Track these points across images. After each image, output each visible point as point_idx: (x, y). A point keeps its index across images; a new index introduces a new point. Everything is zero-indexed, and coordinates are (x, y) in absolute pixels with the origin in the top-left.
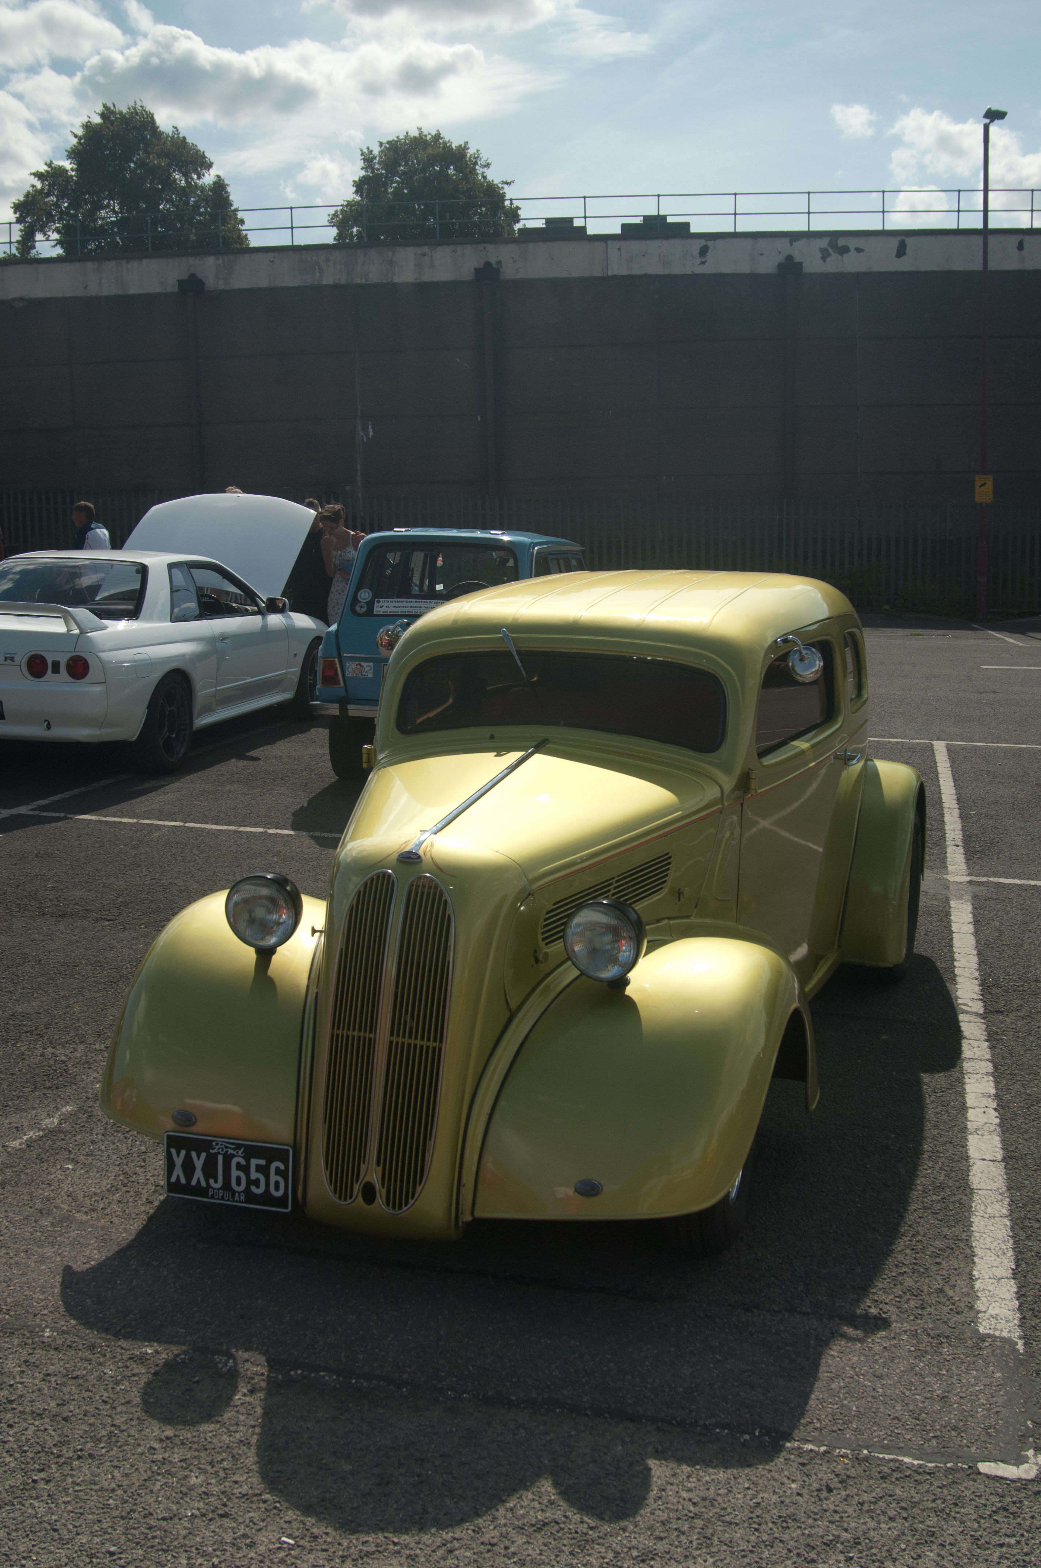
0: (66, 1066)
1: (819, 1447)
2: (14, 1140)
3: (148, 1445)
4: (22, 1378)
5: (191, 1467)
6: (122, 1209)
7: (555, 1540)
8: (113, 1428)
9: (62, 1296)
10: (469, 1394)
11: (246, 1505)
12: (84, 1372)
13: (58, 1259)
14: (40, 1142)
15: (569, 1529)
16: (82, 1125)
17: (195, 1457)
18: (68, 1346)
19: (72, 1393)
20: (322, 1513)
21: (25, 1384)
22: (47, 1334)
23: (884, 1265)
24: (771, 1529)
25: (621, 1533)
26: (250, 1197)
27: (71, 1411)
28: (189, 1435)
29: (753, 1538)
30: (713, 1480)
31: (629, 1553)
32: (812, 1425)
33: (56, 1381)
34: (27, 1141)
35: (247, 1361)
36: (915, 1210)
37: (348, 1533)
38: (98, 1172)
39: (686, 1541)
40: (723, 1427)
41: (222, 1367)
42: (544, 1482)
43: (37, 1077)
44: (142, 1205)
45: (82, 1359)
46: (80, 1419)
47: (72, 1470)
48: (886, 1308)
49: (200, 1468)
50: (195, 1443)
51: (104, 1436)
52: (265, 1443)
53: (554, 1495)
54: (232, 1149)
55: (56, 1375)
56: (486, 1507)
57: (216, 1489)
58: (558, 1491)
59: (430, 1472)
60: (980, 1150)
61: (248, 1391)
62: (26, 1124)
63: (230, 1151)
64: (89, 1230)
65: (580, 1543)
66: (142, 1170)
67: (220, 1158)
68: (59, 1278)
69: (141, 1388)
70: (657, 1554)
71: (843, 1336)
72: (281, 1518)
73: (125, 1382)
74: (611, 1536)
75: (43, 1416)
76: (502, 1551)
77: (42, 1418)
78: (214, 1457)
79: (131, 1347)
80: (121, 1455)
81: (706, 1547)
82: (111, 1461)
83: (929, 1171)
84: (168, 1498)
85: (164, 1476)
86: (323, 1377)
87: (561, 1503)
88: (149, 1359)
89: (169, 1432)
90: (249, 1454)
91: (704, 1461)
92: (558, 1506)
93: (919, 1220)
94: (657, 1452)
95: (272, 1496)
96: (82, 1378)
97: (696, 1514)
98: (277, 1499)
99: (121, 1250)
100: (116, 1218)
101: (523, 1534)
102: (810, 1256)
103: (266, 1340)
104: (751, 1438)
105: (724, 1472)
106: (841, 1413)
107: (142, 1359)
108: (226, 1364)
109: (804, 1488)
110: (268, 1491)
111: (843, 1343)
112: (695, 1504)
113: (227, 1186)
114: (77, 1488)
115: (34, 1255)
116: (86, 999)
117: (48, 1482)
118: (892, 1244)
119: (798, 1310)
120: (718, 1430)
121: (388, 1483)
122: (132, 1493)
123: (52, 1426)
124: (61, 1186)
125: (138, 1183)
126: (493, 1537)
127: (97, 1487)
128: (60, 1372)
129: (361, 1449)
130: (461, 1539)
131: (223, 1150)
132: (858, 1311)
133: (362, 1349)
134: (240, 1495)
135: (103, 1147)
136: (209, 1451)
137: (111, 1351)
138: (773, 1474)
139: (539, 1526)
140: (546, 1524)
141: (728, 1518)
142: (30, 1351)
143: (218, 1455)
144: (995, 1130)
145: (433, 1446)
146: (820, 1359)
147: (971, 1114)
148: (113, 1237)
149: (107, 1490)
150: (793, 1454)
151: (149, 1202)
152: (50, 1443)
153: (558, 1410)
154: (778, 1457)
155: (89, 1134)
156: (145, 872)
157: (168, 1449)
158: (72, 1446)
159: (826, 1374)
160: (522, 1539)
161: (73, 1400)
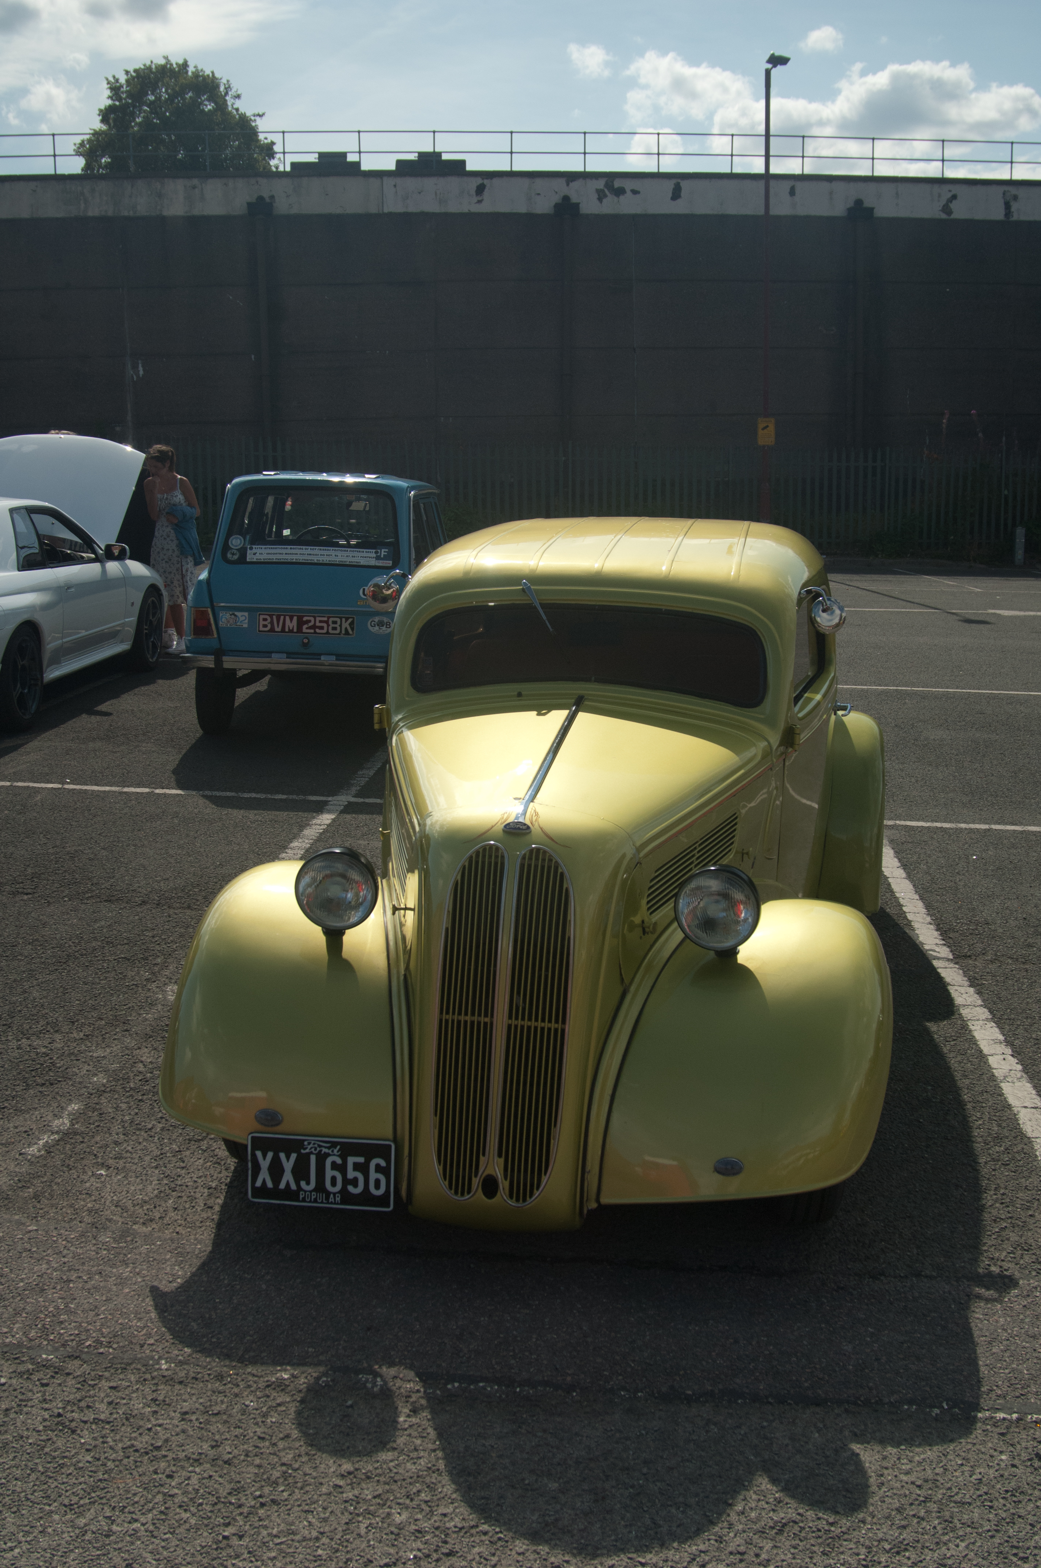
0: (51, 1059)
1: (1011, 1414)
2: (29, 1146)
3: (331, 1483)
4: (157, 1419)
5: (389, 1503)
6: (182, 1216)
7: (801, 1540)
8: (284, 1468)
9: (163, 1322)
10: (642, 1392)
11: (467, 1540)
12: (224, 1406)
13: (139, 1280)
14: (58, 1147)
15: (810, 1527)
16: (96, 1124)
17: (388, 1491)
18: (193, 1378)
19: (221, 1431)
20: (551, 1540)
21: (164, 1426)
22: (164, 1367)
23: (982, 1221)
24: (1004, 1505)
25: (862, 1525)
26: (346, 1197)
27: (229, 1453)
28: (370, 1468)
29: (991, 1516)
30: (924, 1459)
31: (880, 1547)
32: (993, 1392)
33: (197, 1419)
34: (44, 1146)
35: (395, 1377)
36: (986, 1163)
37: (589, 1558)
38: (137, 1177)
39: (928, 1527)
40: (910, 1402)
41: (373, 1387)
42: (760, 1480)
43: (24, 1073)
44: (202, 1210)
45: (214, 1392)
46: (244, 1461)
47: (260, 1520)
48: (1006, 1265)
49: (399, 1504)
50: (380, 1475)
51: (279, 1478)
52: (454, 1468)
53: (777, 1492)
54: (326, 1147)
55: (194, 1413)
56: (717, 1514)
57: (426, 1525)
58: (780, 1488)
59: (641, 1482)
60: (1019, 1098)
61: (410, 1411)
62: (34, 1127)
63: (324, 1150)
64: (158, 1243)
65: (828, 1542)
66: (184, 1171)
67: (313, 1158)
68: (149, 1301)
69: (293, 1419)
70: (908, 1544)
71: (979, 1297)
72: (511, 1550)
73: (272, 1413)
74: (854, 1530)
75: (201, 1461)
76: (754, 1559)
77: (200, 1464)
78: (408, 1489)
79: (263, 1373)
80: (306, 1497)
81: (952, 1531)
82: (299, 1506)
83: (980, 1122)
84: (380, 1542)
85: (365, 1516)
86: (484, 1388)
87: (787, 1500)
88: (289, 1386)
89: (347, 1466)
90: (444, 1482)
91: (905, 1440)
92: (787, 1504)
93: (993, 1173)
94: (856, 1435)
95: (489, 1526)
96: (224, 1413)
97: (926, 1498)
98: (498, 1530)
99: (203, 1265)
100: (180, 1228)
101: (766, 1538)
102: (909, 1217)
103: (406, 1353)
104: (941, 1412)
105: (930, 1450)
106: (1015, 1378)
107: (281, 1386)
108: (374, 1384)
109: (1014, 1458)
110: (483, 1521)
111: (982, 1304)
112: (919, 1487)
113: (320, 1187)
114: (278, 1541)
115: (110, 1277)
116: (42, 983)
117: (241, 1537)
118: (980, 1199)
119: (923, 1273)
120: (906, 1407)
121: (603, 1498)
122: (340, 1539)
123: (216, 1472)
124: (103, 1194)
125: (187, 1186)
126: (739, 1546)
127: (297, 1537)
128: (197, 1409)
129: (559, 1464)
130: (707, 1551)
131: (316, 1149)
132: (981, 1271)
133: (511, 1354)
134: (457, 1529)
135: (129, 1148)
136: (399, 1483)
137: (243, 1380)
138: (978, 1446)
139: (778, 1528)
140: (784, 1525)
141: (957, 1498)
142: (154, 1388)
143: (411, 1487)
144: (1022, 1077)
145: (631, 1452)
146: (969, 1323)
147: (992, 1061)
148: (188, 1250)
149: (310, 1539)
150: (988, 1424)
151: (209, 1207)
152: (223, 1493)
153: (739, 1401)
154: (975, 1429)
155: (107, 1135)
156: (44, 840)
157: (355, 1485)
158: (248, 1492)
159: (982, 1339)
160: (767, 1543)
161: (226, 1439)
